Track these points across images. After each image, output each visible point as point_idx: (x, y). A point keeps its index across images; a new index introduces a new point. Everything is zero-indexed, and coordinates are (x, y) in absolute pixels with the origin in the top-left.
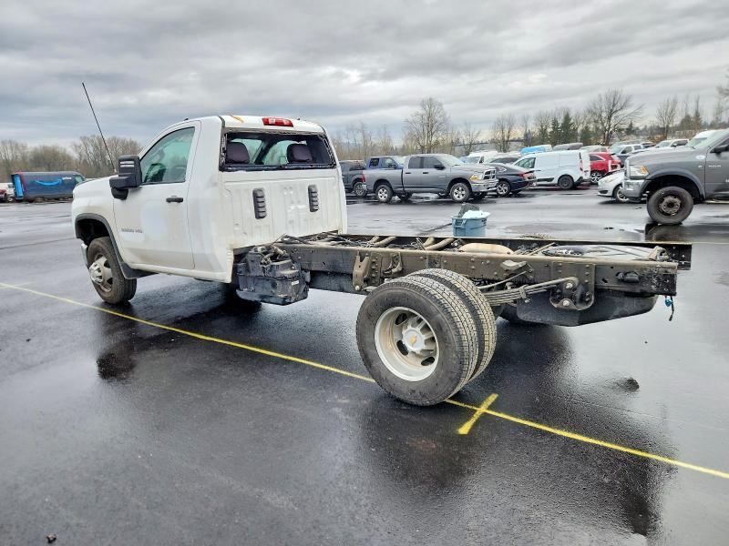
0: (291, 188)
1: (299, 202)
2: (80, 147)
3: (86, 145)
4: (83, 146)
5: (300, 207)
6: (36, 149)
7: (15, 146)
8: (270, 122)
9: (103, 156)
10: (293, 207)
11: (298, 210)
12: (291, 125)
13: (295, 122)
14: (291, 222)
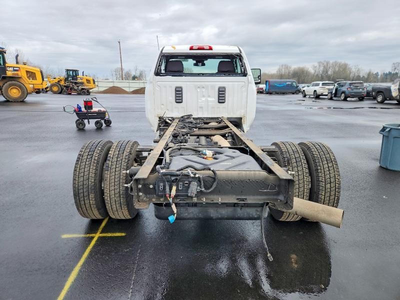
0: (203, 87)
1: (209, 96)
2: (316, 67)
3: (320, 66)
4: (318, 66)
5: (209, 99)
6: (295, 68)
7: (287, 67)
8: (194, 48)
9: (327, 72)
10: (204, 99)
11: (208, 101)
12: (211, 49)
13: (213, 47)
14: (201, 107)
